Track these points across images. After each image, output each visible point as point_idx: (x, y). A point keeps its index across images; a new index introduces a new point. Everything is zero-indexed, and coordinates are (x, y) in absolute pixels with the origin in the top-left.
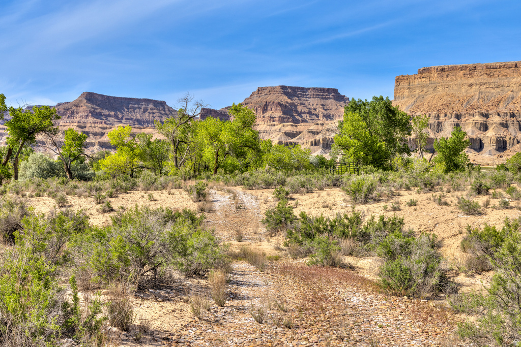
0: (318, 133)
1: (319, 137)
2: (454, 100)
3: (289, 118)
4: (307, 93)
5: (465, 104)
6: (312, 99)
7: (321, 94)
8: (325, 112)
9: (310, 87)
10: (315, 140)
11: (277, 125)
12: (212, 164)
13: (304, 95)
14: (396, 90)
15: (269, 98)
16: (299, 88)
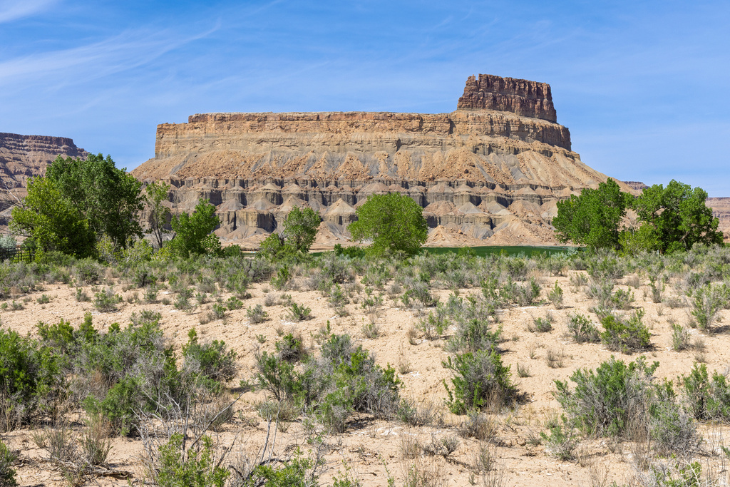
2: (239, 161)
4: (24, 144)
5: (252, 166)
6: (30, 154)
7: (47, 145)
13: (19, 146)
14: (159, 143)
16: (11, 135)
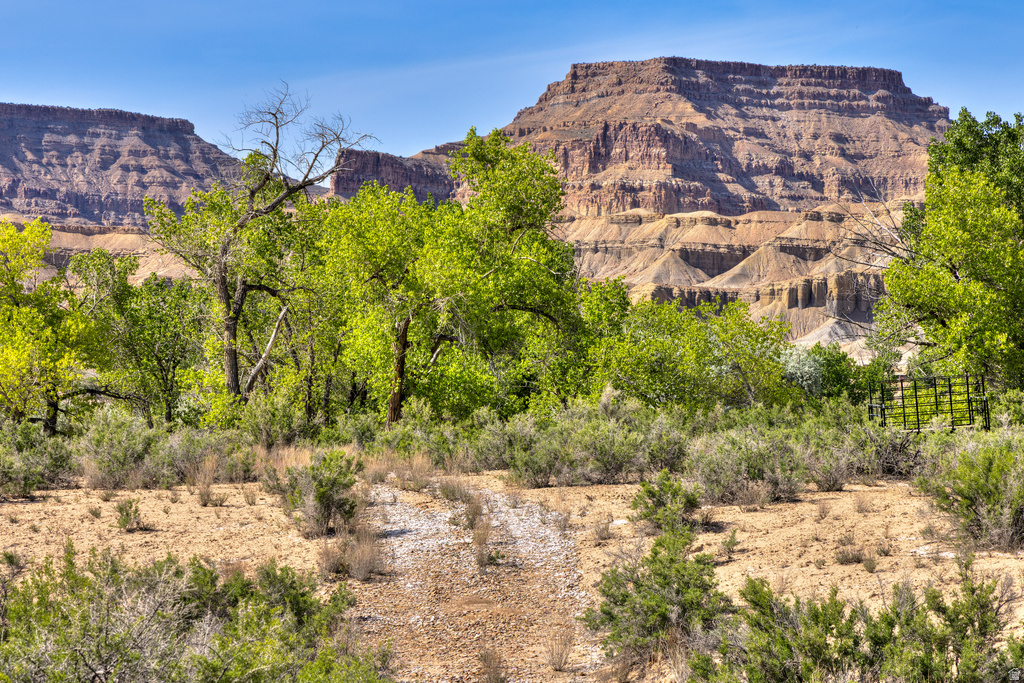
0: (818, 254)
1: (824, 270)
3: (698, 193)
4: (775, 89)
6: (793, 115)
7: (833, 92)
8: (849, 168)
9: (785, 63)
10: (809, 282)
11: (651, 219)
12: (383, 383)
13: (761, 96)
15: (615, 108)
16: (740, 68)
